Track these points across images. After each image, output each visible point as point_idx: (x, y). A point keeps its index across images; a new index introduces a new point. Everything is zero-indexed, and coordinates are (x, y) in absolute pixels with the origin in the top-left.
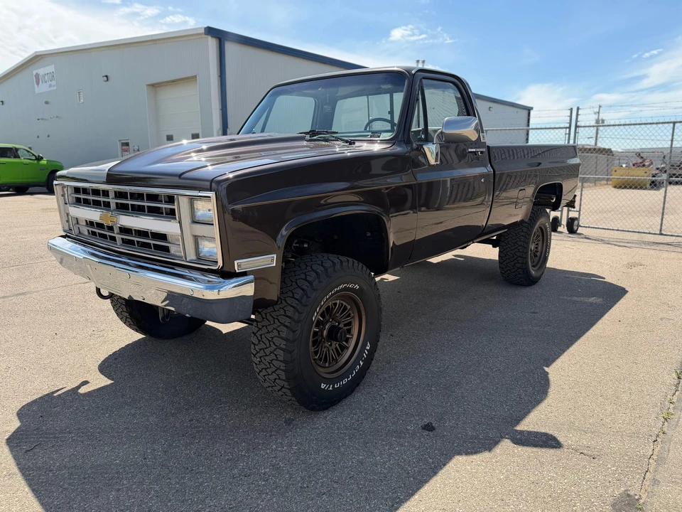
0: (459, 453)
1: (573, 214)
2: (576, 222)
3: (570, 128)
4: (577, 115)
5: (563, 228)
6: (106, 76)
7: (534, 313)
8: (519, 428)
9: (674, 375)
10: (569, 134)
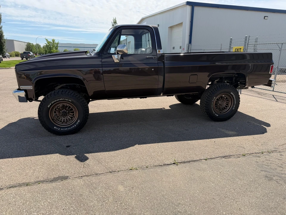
0: (59, 153)
8: (86, 154)
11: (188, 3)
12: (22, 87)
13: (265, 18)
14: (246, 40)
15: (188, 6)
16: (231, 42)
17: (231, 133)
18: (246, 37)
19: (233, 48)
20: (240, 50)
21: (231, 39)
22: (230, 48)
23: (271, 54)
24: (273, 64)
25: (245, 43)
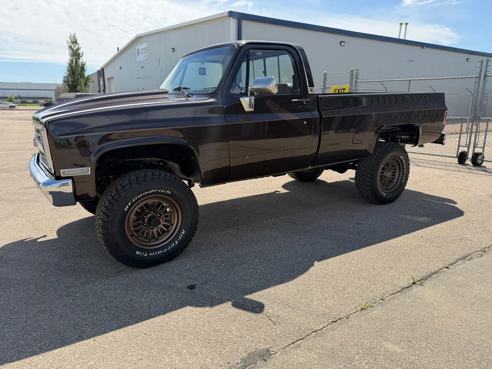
0: (191, 305)
1: (478, 150)
2: (480, 157)
3: (479, 77)
4: (487, 65)
5: (468, 162)
6: (173, 49)
7: (359, 224)
8: (247, 297)
9: (412, 281)
10: (479, 82)
11: (231, 14)
12: (64, 172)
13: (342, 44)
14: (352, 75)
15: (231, 18)
16: (325, 78)
17: (423, 219)
18: (352, 71)
19: (330, 87)
20: (343, 90)
21: (325, 74)
22: (325, 88)
23: (443, 94)
24: (447, 109)
25: (352, 79)
